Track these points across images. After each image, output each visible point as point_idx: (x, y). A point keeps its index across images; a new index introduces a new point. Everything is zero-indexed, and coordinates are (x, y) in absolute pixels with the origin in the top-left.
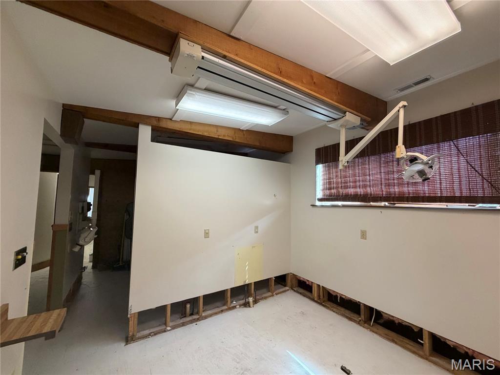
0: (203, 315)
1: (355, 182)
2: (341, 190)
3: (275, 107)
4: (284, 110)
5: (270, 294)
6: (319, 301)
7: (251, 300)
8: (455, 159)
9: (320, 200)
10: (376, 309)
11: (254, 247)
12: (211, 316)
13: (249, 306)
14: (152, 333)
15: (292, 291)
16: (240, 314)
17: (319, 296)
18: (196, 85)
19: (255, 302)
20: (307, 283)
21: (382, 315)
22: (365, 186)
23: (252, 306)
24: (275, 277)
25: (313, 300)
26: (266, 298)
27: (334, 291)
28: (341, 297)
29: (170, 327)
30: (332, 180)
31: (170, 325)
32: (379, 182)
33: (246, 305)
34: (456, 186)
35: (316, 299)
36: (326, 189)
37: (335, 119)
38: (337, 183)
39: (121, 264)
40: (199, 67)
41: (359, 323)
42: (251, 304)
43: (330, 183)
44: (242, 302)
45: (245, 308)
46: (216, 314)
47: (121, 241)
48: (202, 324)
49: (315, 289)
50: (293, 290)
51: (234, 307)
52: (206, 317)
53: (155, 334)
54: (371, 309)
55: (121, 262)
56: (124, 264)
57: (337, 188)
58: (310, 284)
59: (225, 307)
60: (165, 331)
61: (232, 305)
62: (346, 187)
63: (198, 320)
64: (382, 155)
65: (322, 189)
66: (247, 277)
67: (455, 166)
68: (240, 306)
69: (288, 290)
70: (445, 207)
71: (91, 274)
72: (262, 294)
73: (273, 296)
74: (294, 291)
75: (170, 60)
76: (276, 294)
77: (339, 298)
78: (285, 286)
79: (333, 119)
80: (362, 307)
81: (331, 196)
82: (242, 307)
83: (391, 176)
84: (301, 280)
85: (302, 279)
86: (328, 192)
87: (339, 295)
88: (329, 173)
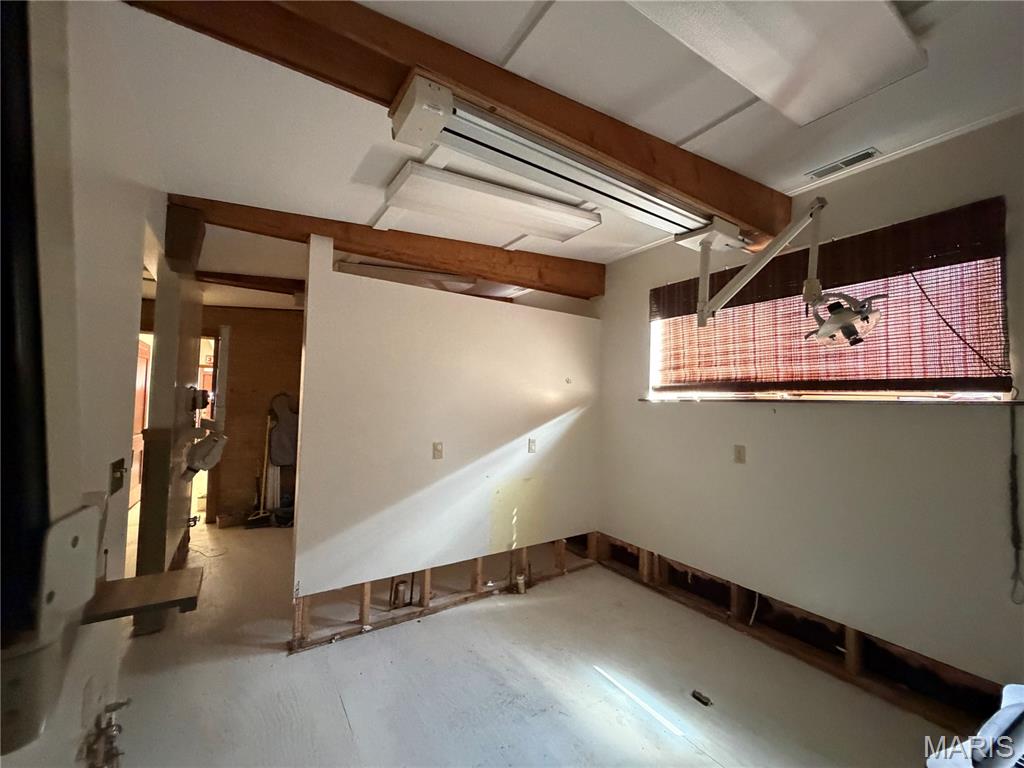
0: (431, 605)
1: (727, 353)
2: (698, 371)
3: (576, 206)
4: (591, 211)
5: (557, 570)
6: (651, 584)
7: (521, 580)
8: (915, 308)
9: (656, 390)
10: (760, 595)
11: (528, 479)
12: (445, 607)
13: (518, 592)
14: (335, 635)
16: (501, 605)
17: (651, 574)
18: (429, 162)
19: (529, 585)
20: (629, 550)
21: (770, 606)
22: (745, 362)
23: (523, 591)
24: (566, 539)
25: (639, 581)
26: (549, 578)
27: (680, 564)
28: (694, 576)
29: (370, 625)
30: (682, 351)
31: (370, 621)
32: (773, 353)
33: (513, 589)
34: (917, 359)
35: (645, 581)
36: (670, 369)
37: (691, 230)
38: (691, 356)
39: (262, 515)
40: (445, 129)
41: (727, 621)
42: (522, 587)
43: (677, 356)
44: (504, 584)
45: (510, 596)
46: (454, 604)
47: (262, 471)
48: (430, 621)
49: (644, 562)
50: (600, 564)
51: (490, 593)
52: (435, 610)
53: (342, 638)
54: (751, 594)
55: (262, 511)
56: (268, 514)
57: (691, 365)
58: (636, 552)
59: (473, 593)
60: (360, 633)
61: (485, 589)
62: (709, 364)
63: (421, 614)
64: (780, 301)
65: (661, 368)
66: (514, 536)
67: (916, 323)
68: (501, 591)
69: (590, 565)
70: (895, 399)
71: (206, 532)
72: (541, 570)
73: (562, 574)
74: (604, 565)
75: (391, 114)
76: (570, 571)
77: (689, 577)
78: (585, 556)
79: (685, 230)
80: (734, 592)
81: (679, 382)
82: (506, 592)
83: (796, 342)
84: (617, 546)
85: (619, 543)
86: (673, 375)
87: (689, 570)
88: (676, 337)
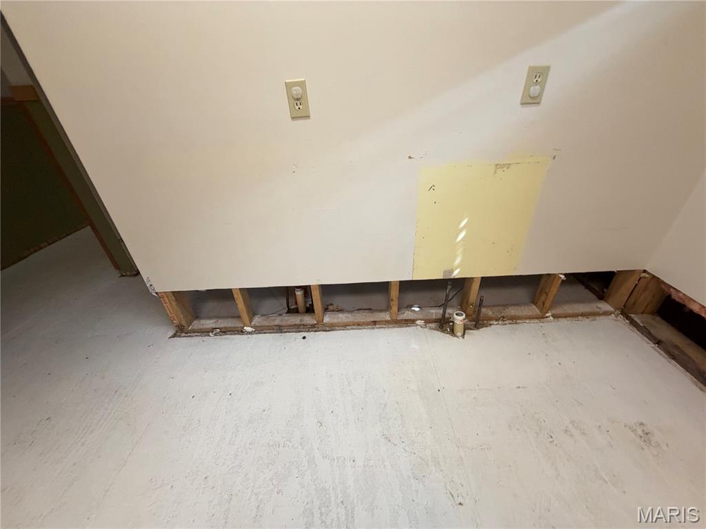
0: (326, 321)
5: (534, 310)
11: (502, 166)
12: (345, 326)
13: (452, 332)
14: (216, 328)
15: (622, 322)
16: (416, 347)
19: (474, 323)
23: (459, 334)
24: (565, 275)
26: (514, 319)
29: (252, 328)
31: (257, 323)
33: (444, 325)
42: (459, 326)
44: (436, 313)
45: (438, 334)
46: (359, 325)
48: (318, 340)
50: (628, 318)
51: (409, 322)
52: (331, 328)
53: (224, 333)
59: (386, 316)
60: (242, 332)
61: (406, 315)
63: (313, 328)
66: (458, 261)
68: (427, 321)
69: (606, 313)
72: (505, 306)
73: (541, 317)
74: (633, 323)
76: (557, 317)
78: (601, 297)
82: (433, 325)
